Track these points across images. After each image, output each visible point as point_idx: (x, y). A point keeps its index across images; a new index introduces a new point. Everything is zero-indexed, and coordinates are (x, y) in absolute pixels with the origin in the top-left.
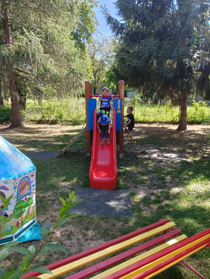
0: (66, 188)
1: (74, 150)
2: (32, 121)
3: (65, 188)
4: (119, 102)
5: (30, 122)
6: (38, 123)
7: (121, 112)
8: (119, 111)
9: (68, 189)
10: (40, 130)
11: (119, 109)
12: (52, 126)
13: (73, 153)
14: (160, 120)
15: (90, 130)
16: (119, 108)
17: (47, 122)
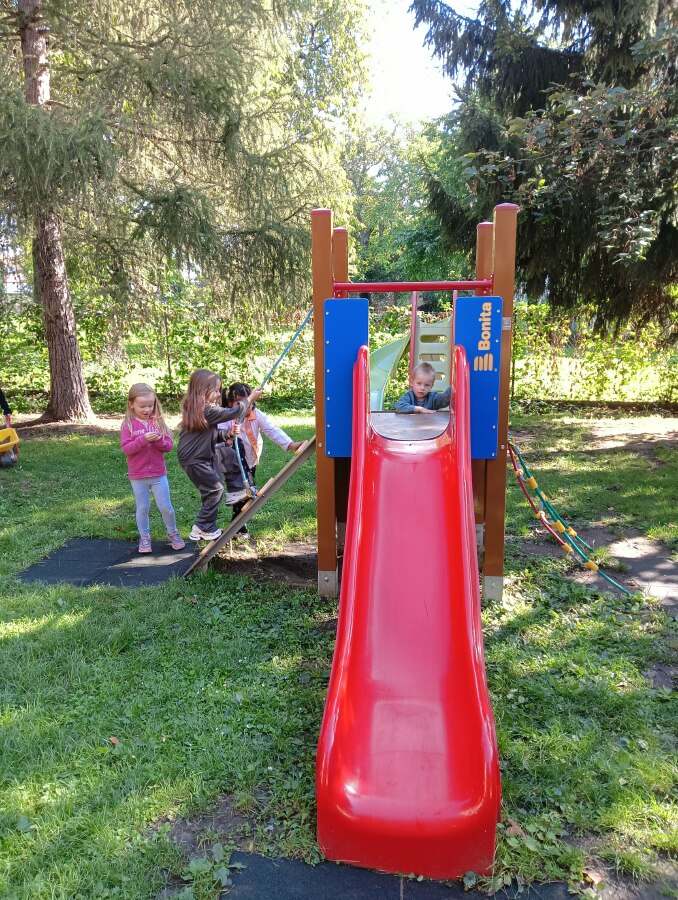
4: (485, 319)
7: (496, 363)
8: (485, 363)
11: (482, 353)
15: (337, 460)
16: (484, 345)
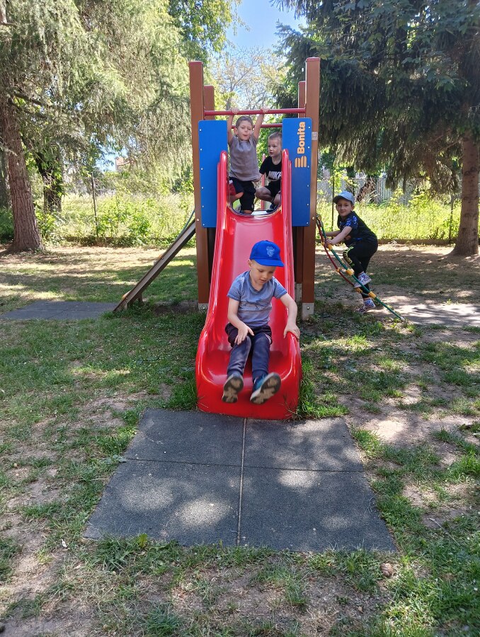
0: (108, 414)
1: (164, 300)
2: (70, 239)
3: (103, 413)
4: (301, 133)
5: (64, 242)
6: (85, 245)
7: (309, 163)
8: (302, 162)
9: (115, 416)
10: (86, 257)
12: (120, 250)
13: (161, 306)
14: (401, 236)
17: (109, 242)
